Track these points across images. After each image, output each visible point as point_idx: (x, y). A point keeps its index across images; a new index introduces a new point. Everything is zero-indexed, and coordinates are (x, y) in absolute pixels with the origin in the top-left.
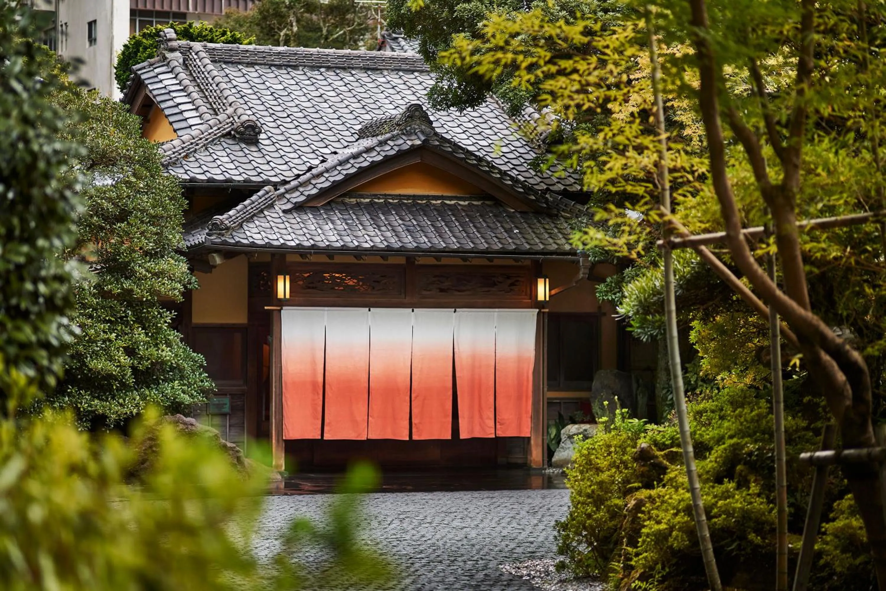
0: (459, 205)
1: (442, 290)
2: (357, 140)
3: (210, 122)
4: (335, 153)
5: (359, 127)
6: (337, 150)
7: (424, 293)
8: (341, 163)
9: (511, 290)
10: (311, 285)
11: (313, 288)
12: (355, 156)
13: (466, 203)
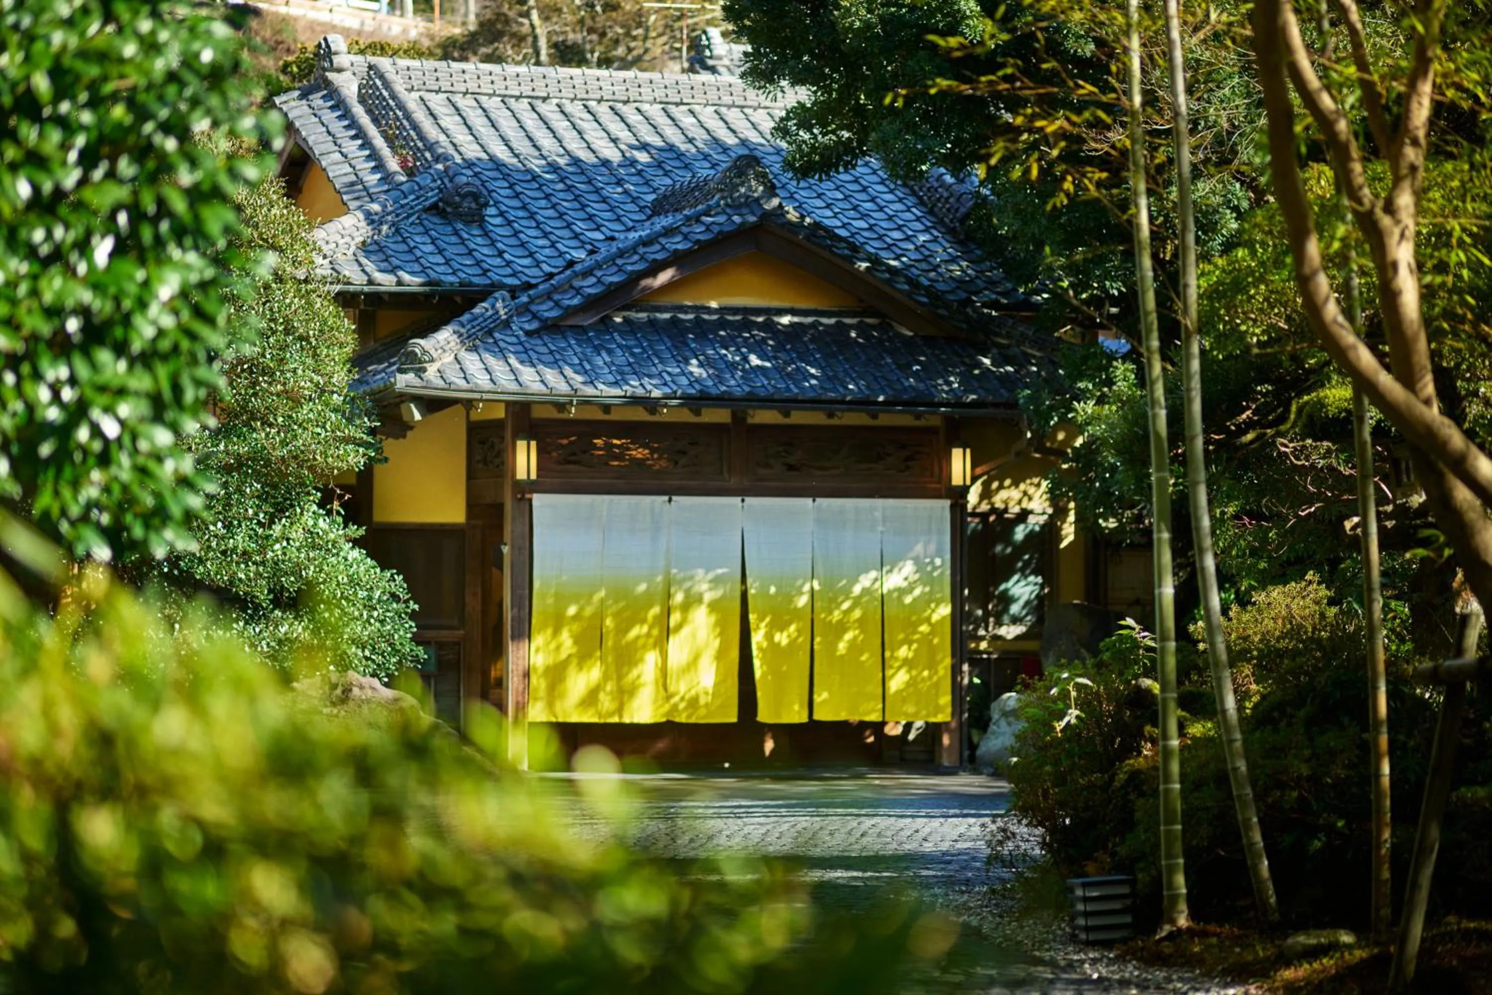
0: (821, 324)
1: (791, 468)
2: (649, 218)
3: (403, 188)
4: (612, 239)
5: (653, 197)
6: (617, 235)
7: (762, 471)
8: (621, 254)
9: (908, 468)
10: (573, 458)
11: (574, 463)
12: (646, 242)
13: (832, 321)
